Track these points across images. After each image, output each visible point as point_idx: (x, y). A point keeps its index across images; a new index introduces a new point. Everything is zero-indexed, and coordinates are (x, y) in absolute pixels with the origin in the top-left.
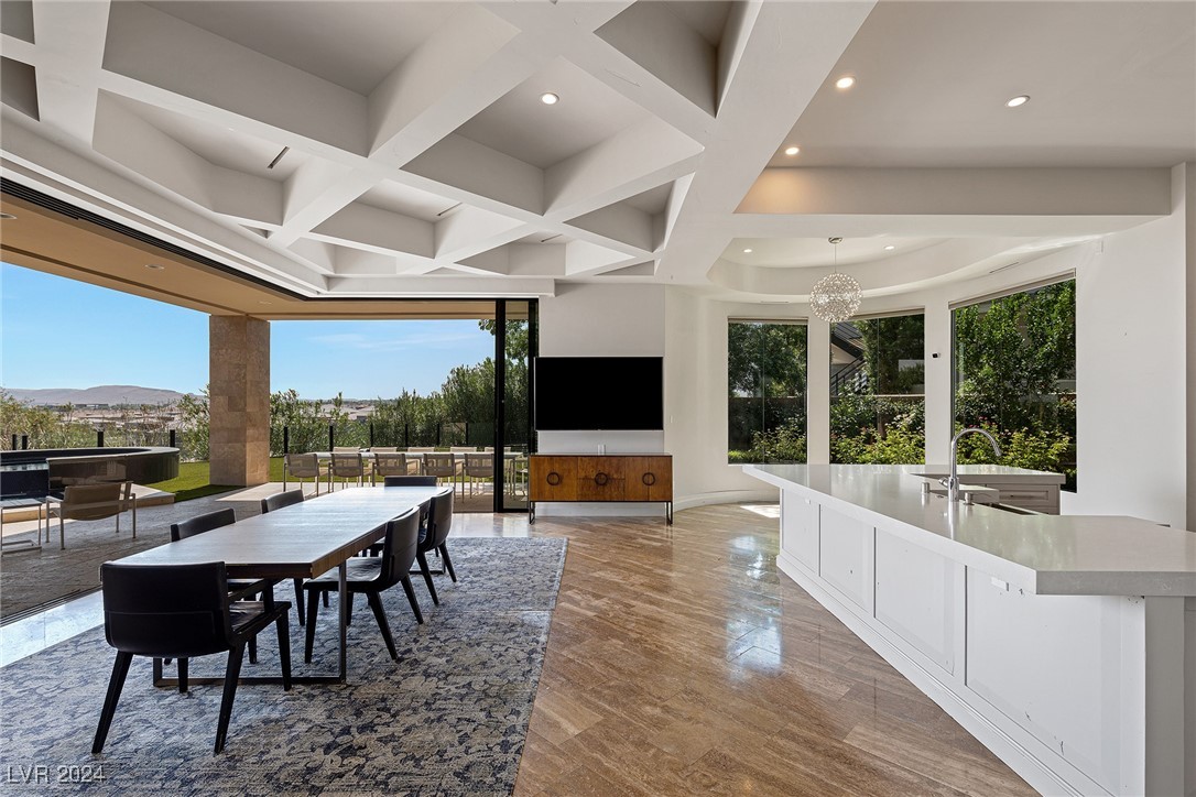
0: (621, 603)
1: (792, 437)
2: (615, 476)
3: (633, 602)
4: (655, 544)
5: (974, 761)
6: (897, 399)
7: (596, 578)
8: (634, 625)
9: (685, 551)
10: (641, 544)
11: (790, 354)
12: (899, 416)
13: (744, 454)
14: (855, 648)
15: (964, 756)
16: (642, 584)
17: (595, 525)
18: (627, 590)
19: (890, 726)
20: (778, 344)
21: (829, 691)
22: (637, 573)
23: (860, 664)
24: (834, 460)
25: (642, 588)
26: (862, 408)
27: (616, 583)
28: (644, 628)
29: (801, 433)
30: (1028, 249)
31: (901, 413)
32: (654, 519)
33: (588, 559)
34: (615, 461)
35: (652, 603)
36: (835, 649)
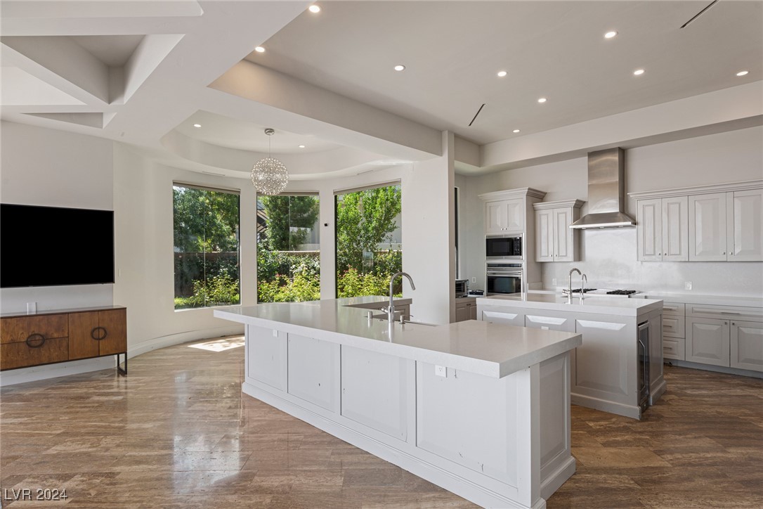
0: (101, 475)
1: (225, 284)
2: (56, 335)
3: (117, 469)
4: (115, 398)
5: (434, 497)
6: (292, 254)
7: (54, 456)
8: (127, 495)
9: (152, 399)
10: (98, 402)
11: (214, 217)
12: (294, 266)
13: (185, 301)
14: (330, 443)
15: (428, 496)
16: (118, 446)
17: (27, 393)
18: (102, 458)
19: (381, 496)
20: (205, 209)
21: (331, 486)
22: (106, 435)
23: (339, 454)
24: (260, 301)
25: (119, 449)
26: (270, 260)
27: (85, 453)
28: (142, 493)
29: (233, 280)
30: (381, 163)
31: (294, 264)
32: (104, 372)
33: (32, 435)
34: (54, 319)
35: (138, 462)
36: (318, 449)
